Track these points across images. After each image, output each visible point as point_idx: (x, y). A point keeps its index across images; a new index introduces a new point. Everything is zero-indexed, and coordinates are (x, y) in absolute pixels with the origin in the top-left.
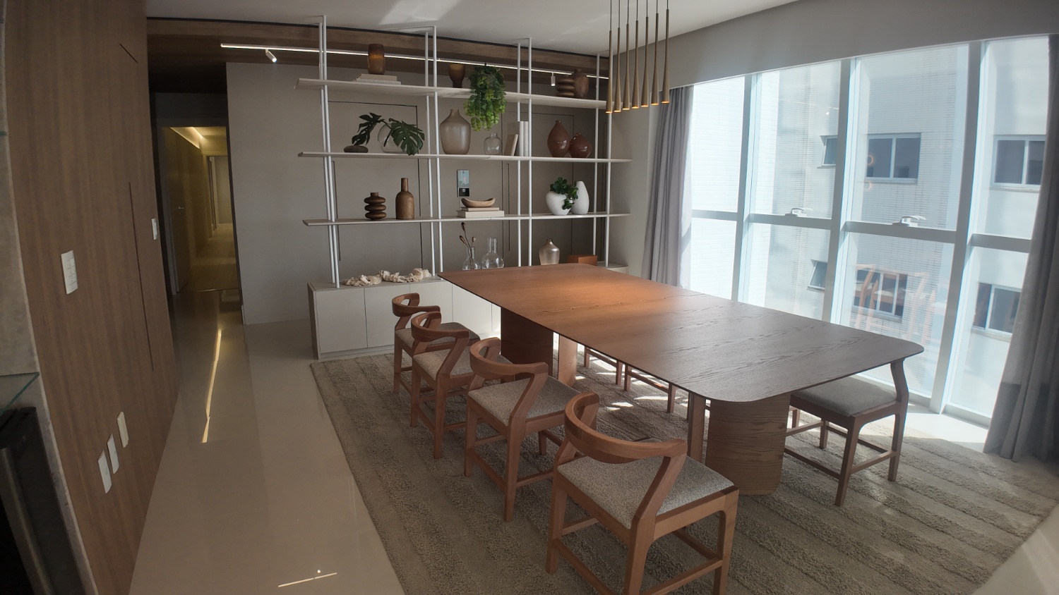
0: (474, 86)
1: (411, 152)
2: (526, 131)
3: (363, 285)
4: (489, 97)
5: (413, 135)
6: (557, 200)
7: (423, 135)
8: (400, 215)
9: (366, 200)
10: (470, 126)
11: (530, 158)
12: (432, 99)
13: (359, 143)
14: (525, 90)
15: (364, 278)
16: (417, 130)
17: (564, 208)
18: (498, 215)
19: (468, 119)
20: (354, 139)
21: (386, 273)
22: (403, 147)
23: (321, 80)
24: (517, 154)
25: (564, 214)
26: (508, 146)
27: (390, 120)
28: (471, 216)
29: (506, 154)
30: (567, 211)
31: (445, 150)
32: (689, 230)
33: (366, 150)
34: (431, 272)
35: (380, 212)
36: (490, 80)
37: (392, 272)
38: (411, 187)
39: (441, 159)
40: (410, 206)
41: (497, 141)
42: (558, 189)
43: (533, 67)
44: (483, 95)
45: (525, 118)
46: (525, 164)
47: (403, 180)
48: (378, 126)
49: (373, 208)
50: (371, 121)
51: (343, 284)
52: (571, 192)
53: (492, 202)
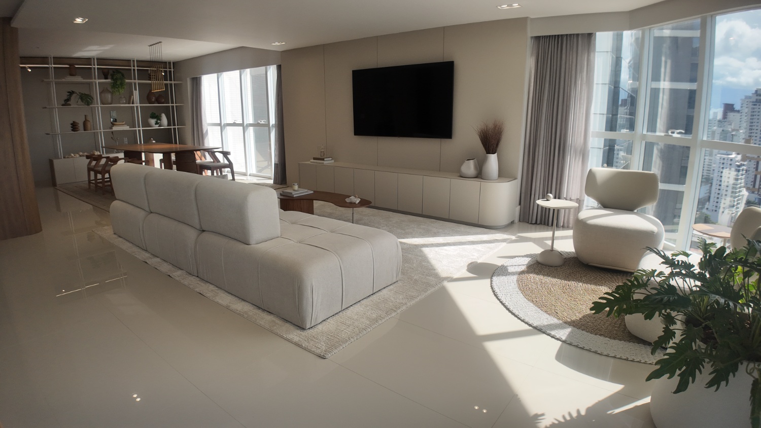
0: (112, 78)
1: (88, 105)
2: (136, 95)
3: (72, 157)
4: (118, 83)
5: (89, 99)
6: (153, 121)
7: (93, 98)
8: (85, 129)
9: (72, 124)
10: (112, 93)
11: (139, 105)
12: (96, 83)
13: (66, 102)
14: (135, 79)
15: (72, 155)
16: (90, 96)
17: (156, 124)
18: (127, 128)
19: (110, 90)
20: (65, 100)
21: (81, 153)
22: (85, 103)
23: (51, 80)
24: (133, 103)
25: (157, 127)
26: (130, 100)
27: (80, 93)
28: (115, 128)
29: (129, 103)
30: (157, 125)
31: (102, 103)
32: (207, 131)
33: (70, 105)
34: (100, 152)
35: (77, 128)
36: (119, 76)
37: (83, 153)
38: (89, 118)
39: (101, 107)
40: (89, 125)
41: (124, 99)
42: (153, 117)
43: (137, 67)
44: (116, 82)
45: (136, 90)
46: (137, 107)
47: (85, 116)
48: (74, 95)
49: (74, 127)
50: (71, 93)
51: (64, 158)
52: (158, 118)
53: (124, 123)
